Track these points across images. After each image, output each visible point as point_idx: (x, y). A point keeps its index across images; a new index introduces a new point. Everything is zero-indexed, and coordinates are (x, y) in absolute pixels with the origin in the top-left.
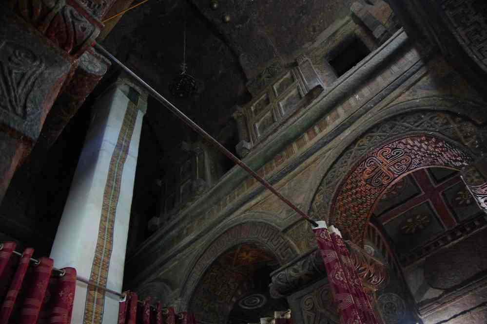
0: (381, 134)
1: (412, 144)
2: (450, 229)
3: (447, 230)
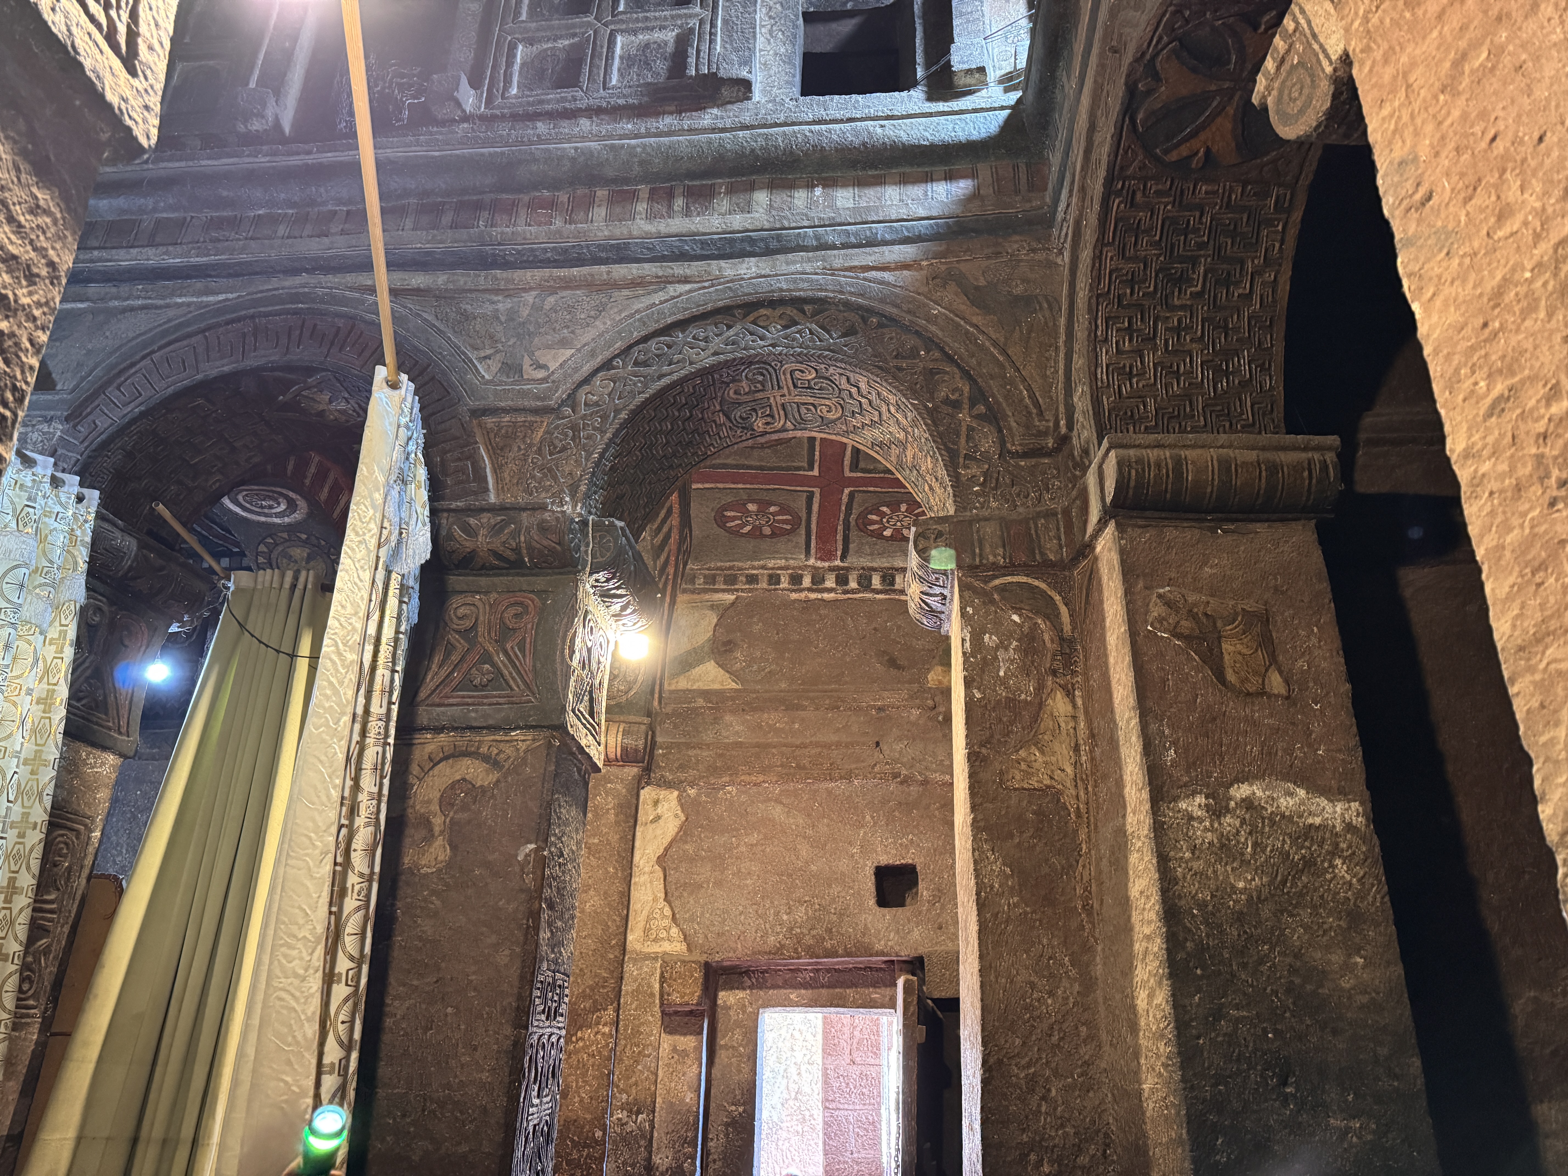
0: (818, 329)
2: (819, 564)
3: (812, 562)
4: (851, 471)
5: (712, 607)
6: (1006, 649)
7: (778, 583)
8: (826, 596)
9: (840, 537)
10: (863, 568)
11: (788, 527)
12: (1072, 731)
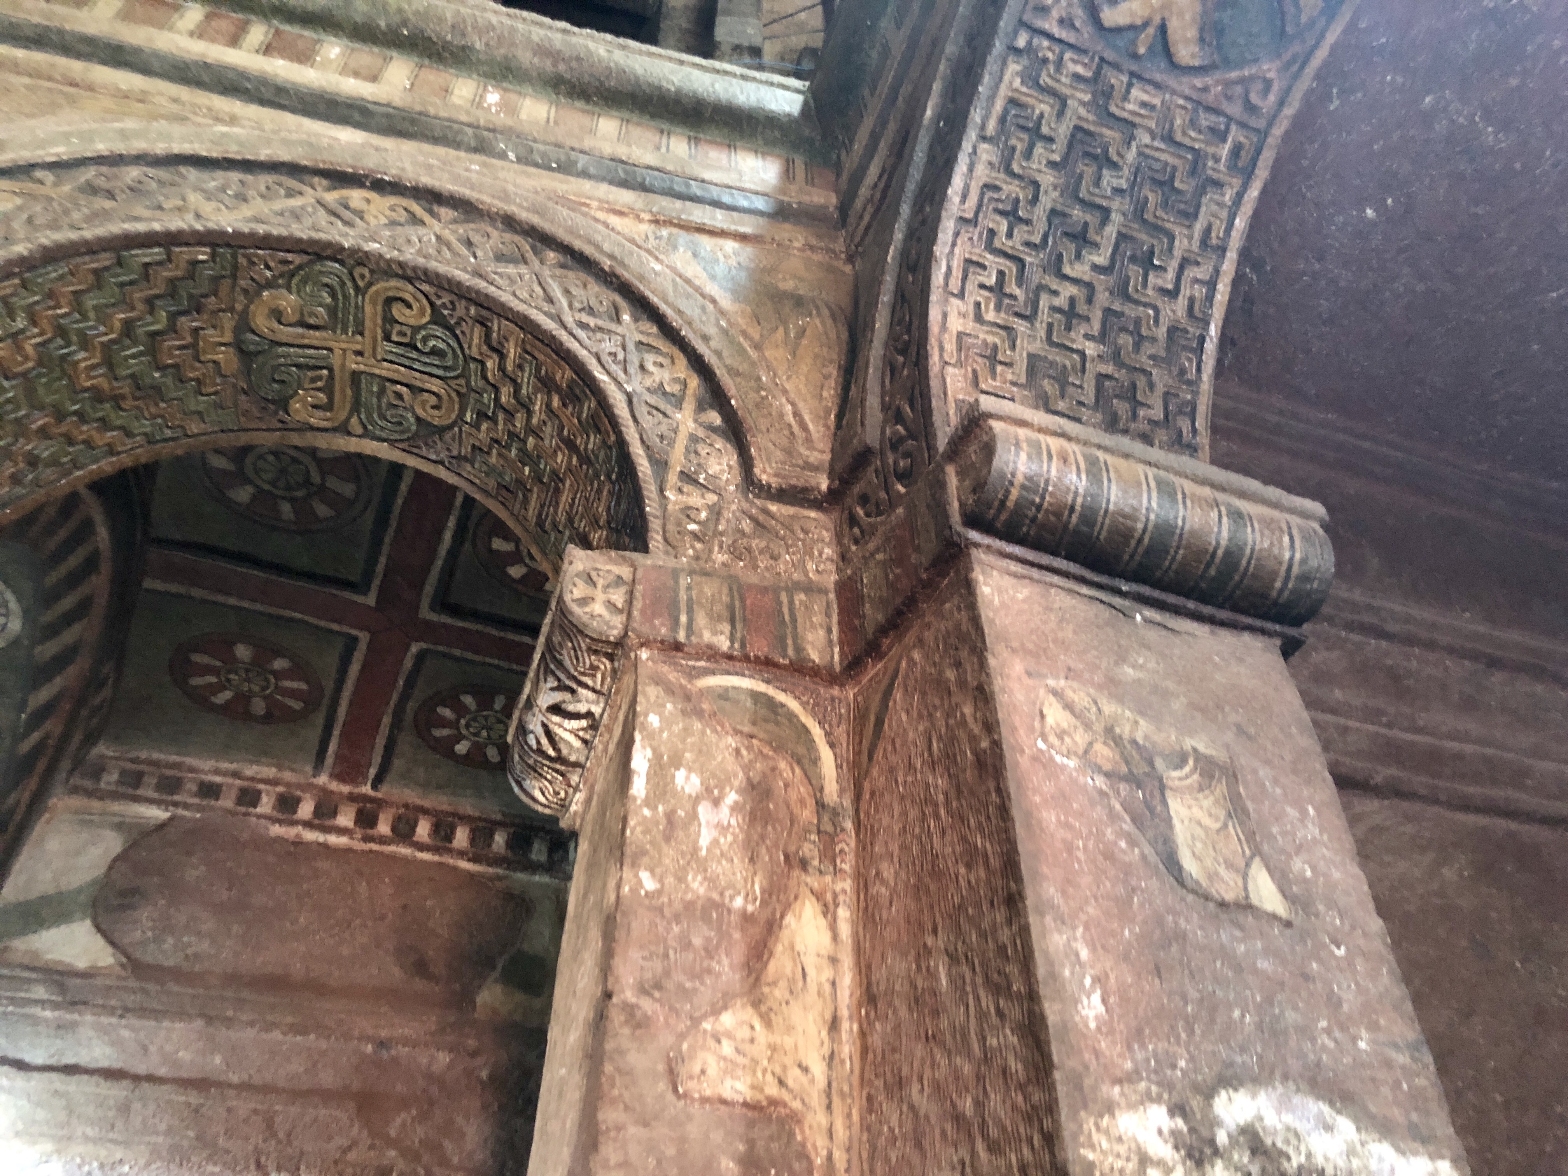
0: (452, 239)
1: (509, 367)
2: (335, 786)
3: (323, 779)
4: (432, 608)
5: (119, 827)
6: (717, 803)
7: (255, 803)
8: (333, 839)
9: (380, 742)
10: (406, 806)
11: (297, 705)
12: (827, 988)
